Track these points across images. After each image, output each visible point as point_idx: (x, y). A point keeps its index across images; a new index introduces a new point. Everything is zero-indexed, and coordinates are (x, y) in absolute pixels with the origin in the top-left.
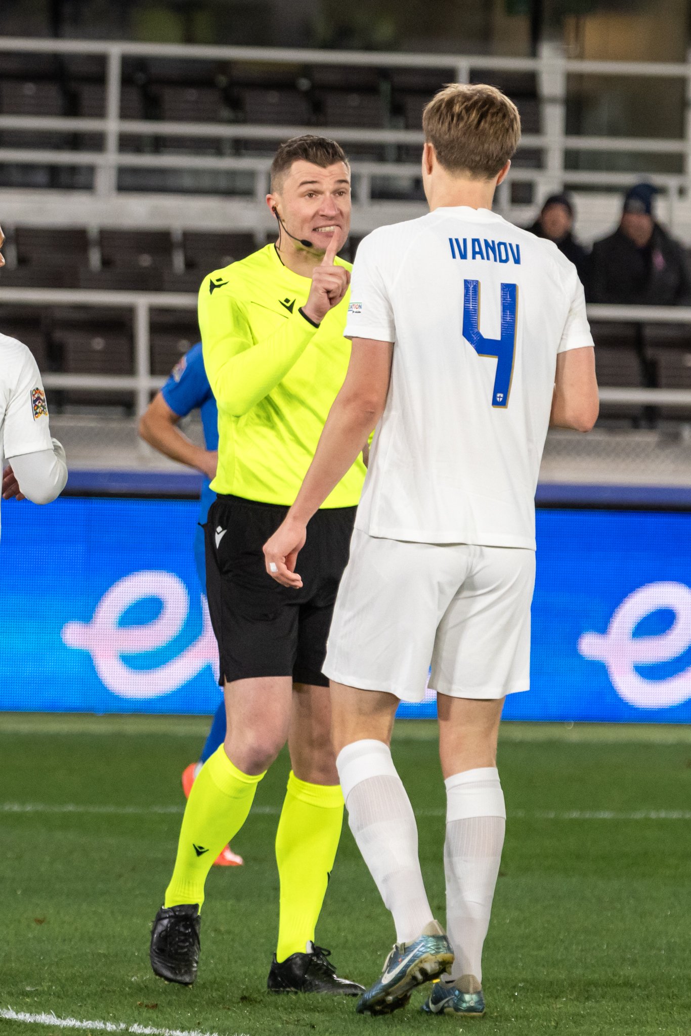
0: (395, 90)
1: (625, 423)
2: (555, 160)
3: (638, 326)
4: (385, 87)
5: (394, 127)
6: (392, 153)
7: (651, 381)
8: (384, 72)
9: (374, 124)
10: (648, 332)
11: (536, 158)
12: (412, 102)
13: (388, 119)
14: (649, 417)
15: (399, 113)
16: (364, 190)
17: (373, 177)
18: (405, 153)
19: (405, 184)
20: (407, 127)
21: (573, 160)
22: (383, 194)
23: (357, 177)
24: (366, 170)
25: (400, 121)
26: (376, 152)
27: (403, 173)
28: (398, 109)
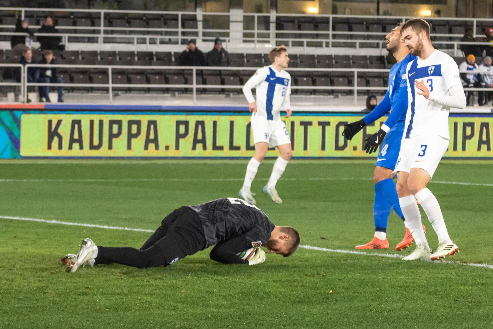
0: (165, 19)
2: (200, 34)
3: (220, 71)
4: (162, 19)
5: (164, 28)
7: (223, 83)
8: (162, 15)
9: (161, 27)
11: (196, 34)
12: (168, 22)
13: (163, 26)
14: (223, 91)
15: (166, 24)
16: (158, 42)
17: (160, 39)
18: (167, 33)
19: (167, 40)
20: (168, 28)
21: (204, 34)
22: (162, 42)
23: (157, 39)
24: (158, 37)
25: (166, 26)
26: (160, 33)
27: (167, 38)
28: (165, 24)
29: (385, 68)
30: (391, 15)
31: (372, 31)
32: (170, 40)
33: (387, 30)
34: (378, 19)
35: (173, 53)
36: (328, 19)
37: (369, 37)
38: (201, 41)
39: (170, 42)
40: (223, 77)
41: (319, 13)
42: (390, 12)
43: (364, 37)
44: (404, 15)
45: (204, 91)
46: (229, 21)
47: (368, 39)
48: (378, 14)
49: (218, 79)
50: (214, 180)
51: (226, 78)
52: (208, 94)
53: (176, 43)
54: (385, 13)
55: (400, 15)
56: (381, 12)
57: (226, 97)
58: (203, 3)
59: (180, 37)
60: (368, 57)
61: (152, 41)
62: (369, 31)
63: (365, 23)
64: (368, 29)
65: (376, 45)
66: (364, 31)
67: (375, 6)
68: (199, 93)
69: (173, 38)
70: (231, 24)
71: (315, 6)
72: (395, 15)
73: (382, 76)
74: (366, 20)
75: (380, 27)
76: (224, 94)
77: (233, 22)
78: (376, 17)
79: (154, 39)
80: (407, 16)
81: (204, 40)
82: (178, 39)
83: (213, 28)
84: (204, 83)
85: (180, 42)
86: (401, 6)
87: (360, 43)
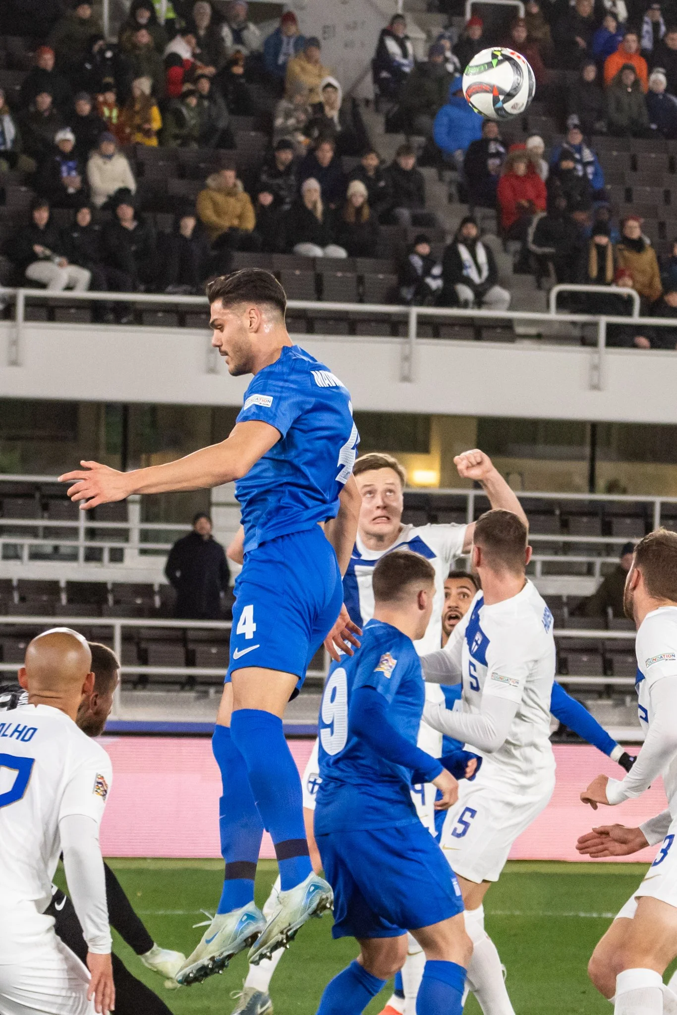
0: (43, 496)
1: (178, 687)
2: (135, 536)
3: (184, 630)
4: (37, 495)
5: (42, 518)
6: (41, 533)
7: (190, 662)
8: (37, 486)
9: (32, 516)
10: (190, 634)
11: (124, 535)
12: (53, 503)
13: (39, 512)
14: (190, 682)
15: (45, 509)
16: (26, 553)
17: (31, 546)
18: (49, 532)
19: (49, 550)
20: (51, 518)
21: (145, 536)
22: (36, 555)
23: (22, 546)
24: (27, 542)
25: (46, 515)
26: (32, 532)
27: (47, 544)
28: (45, 507)
29: (606, 627)
30: (624, 491)
31: (578, 533)
32: (56, 548)
33: (614, 532)
34: (592, 502)
35: (63, 584)
36: (464, 499)
37: (567, 548)
38: (136, 552)
39: (56, 555)
40: (191, 646)
41: (442, 484)
42: (623, 482)
43: (555, 548)
44: (659, 493)
45: (142, 681)
46: (210, 504)
47: (565, 553)
48: (592, 488)
49: (179, 651)
50: (161, 912)
51: (200, 649)
52: (150, 690)
53: (73, 557)
54: (612, 487)
55: (648, 493)
56: (601, 483)
57: (198, 698)
58: (144, 456)
59: (82, 543)
60: (565, 599)
61: (11, 552)
62: (569, 533)
63: (557, 512)
64: (565, 527)
65: (585, 569)
66: (553, 532)
67: (583, 467)
68: (130, 686)
69: (65, 544)
70: (214, 511)
71: (430, 468)
72: (636, 493)
73: (600, 646)
74: (559, 503)
75: (597, 523)
76: (191, 690)
77: (219, 505)
78: (587, 496)
79: (15, 546)
80: (667, 494)
81: (143, 552)
82: (76, 548)
83: (167, 520)
84: (144, 660)
85: (82, 554)
86: (650, 468)
87: (545, 563)
